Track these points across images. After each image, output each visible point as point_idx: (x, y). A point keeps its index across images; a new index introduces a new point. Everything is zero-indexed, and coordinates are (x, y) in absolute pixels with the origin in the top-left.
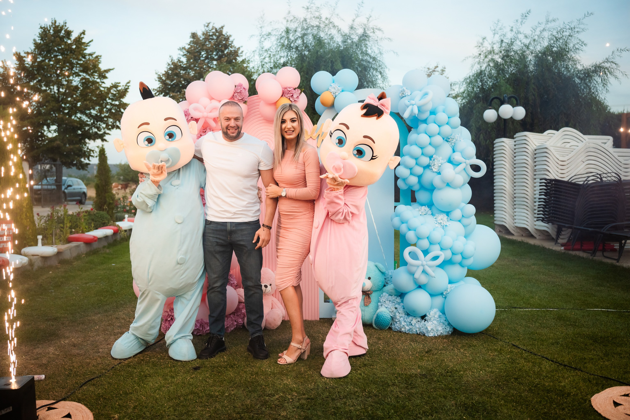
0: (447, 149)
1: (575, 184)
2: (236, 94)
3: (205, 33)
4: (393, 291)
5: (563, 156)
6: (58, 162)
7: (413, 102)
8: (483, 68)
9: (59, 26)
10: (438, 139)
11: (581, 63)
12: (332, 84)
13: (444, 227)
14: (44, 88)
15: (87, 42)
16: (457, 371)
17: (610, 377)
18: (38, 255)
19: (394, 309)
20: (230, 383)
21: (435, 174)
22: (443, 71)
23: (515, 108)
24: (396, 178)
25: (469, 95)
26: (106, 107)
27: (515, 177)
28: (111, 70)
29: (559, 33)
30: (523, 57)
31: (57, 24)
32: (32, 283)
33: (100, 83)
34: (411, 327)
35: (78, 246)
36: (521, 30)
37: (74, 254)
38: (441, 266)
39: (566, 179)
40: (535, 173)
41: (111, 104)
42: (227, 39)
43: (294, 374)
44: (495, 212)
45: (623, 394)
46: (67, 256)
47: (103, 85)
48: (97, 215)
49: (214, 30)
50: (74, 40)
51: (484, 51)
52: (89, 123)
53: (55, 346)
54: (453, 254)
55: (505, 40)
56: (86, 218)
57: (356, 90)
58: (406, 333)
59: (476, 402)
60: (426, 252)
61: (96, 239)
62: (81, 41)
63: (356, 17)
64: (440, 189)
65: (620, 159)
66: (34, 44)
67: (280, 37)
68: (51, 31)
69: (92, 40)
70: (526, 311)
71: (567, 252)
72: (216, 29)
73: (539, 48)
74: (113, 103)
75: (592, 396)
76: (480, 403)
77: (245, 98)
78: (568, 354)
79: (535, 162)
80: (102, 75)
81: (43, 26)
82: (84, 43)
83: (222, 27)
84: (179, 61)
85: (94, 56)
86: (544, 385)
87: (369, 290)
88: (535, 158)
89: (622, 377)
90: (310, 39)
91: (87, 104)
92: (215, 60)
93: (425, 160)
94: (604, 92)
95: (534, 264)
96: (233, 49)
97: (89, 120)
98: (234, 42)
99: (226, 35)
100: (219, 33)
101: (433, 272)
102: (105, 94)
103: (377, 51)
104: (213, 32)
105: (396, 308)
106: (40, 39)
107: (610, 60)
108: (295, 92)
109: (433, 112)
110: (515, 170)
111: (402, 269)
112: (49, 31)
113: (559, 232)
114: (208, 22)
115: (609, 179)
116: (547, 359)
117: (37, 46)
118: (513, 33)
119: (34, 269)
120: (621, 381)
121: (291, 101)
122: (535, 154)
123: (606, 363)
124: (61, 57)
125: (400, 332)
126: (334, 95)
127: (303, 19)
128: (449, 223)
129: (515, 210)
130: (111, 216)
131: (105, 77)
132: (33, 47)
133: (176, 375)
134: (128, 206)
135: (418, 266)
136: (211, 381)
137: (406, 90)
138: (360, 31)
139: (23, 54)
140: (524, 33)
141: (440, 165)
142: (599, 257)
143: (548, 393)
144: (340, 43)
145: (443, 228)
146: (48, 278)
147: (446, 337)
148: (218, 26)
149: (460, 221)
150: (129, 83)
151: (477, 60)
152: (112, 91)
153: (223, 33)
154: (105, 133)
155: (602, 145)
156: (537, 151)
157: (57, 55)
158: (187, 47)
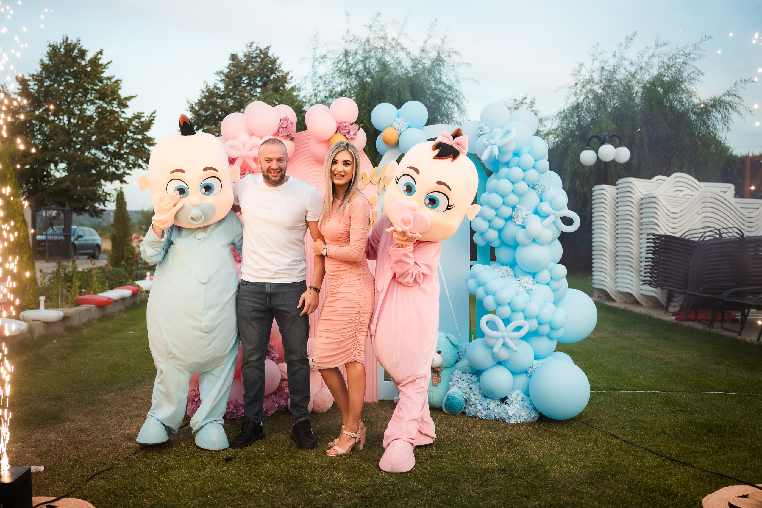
0: (533, 198)
1: (688, 241)
2: (281, 129)
3: (248, 54)
4: (467, 368)
5: (675, 207)
7: (493, 141)
8: (580, 101)
9: (71, 43)
10: (522, 186)
11: (698, 96)
12: (397, 119)
13: (529, 291)
14: (52, 118)
15: (105, 63)
16: (542, 465)
17: (725, 474)
18: (40, 321)
19: (468, 390)
20: (269, 477)
21: (519, 227)
22: (532, 103)
23: (618, 149)
24: (472, 232)
25: (563, 132)
26: (126, 142)
27: (617, 232)
28: (133, 97)
29: (671, 60)
30: (628, 88)
31: (69, 42)
32: (31, 354)
33: (120, 113)
34: (488, 411)
35: (88, 310)
36: (626, 56)
37: (84, 319)
38: (525, 338)
39: (678, 235)
40: (641, 227)
41: (133, 138)
42: (274, 62)
43: (345, 467)
44: (593, 273)
45: (741, 494)
46: (75, 322)
47: (123, 115)
48: (113, 272)
49: (258, 52)
50: (89, 61)
51: (582, 81)
52: (105, 161)
53: (57, 431)
54: (540, 324)
55: (606, 68)
56: (99, 275)
57: (425, 125)
58: (482, 419)
59: (564, 503)
60: (507, 321)
61: (110, 302)
62: (97, 63)
63: (429, 38)
64: (524, 246)
65: (742, 211)
66: (41, 65)
67: (337, 61)
68: (62, 50)
69: (111, 62)
70: (628, 394)
71: (679, 322)
72: (260, 50)
73: (647, 78)
74: (135, 136)
75: (703, 497)
76: (569, 504)
77: (292, 134)
78: (677, 446)
79: (642, 214)
80: (123, 104)
81: (52, 44)
82: (101, 65)
83: (268, 48)
84: (216, 88)
85: (113, 80)
86: (647, 483)
87: (438, 366)
88: (642, 209)
89: (740, 474)
90: (373, 63)
91: (103, 138)
92: (259, 87)
93: (507, 211)
94: (725, 131)
95: (639, 337)
96: (281, 74)
97: (105, 157)
98: (282, 66)
99: (272, 58)
100: (264, 54)
101: (516, 345)
102: (125, 126)
103: (453, 79)
104: (257, 54)
105: (470, 389)
106: (48, 59)
107: (732, 93)
108: (352, 128)
109: (516, 154)
110: (617, 223)
111: (478, 342)
112: (59, 49)
113: (670, 298)
114: (251, 42)
115: (730, 235)
116: (652, 452)
117: (45, 67)
118: (616, 59)
119: (35, 337)
120: (739, 479)
121: (347, 139)
122: (642, 204)
123: (722, 457)
124: (72, 81)
126: (399, 132)
127: (365, 40)
128: (535, 287)
129: (617, 271)
130: (129, 274)
131: (126, 106)
132: (39, 69)
133: (204, 467)
135: (497, 339)
136: (245, 475)
137: (484, 126)
138: (433, 55)
139: (27, 77)
140: (630, 59)
141: (524, 216)
142: (717, 329)
143: (651, 493)
144: (409, 69)
145: (528, 293)
146: (52, 348)
147: (531, 424)
148: (263, 47)
149: (548, 284)
150: (154, 113)
151: (573, 91)
152: (134, 123)
153: (269, 55)
154: (125, 173)
155: (721, 194)
156: (644, 201)
157: (69, 79)
158: (226, 71)
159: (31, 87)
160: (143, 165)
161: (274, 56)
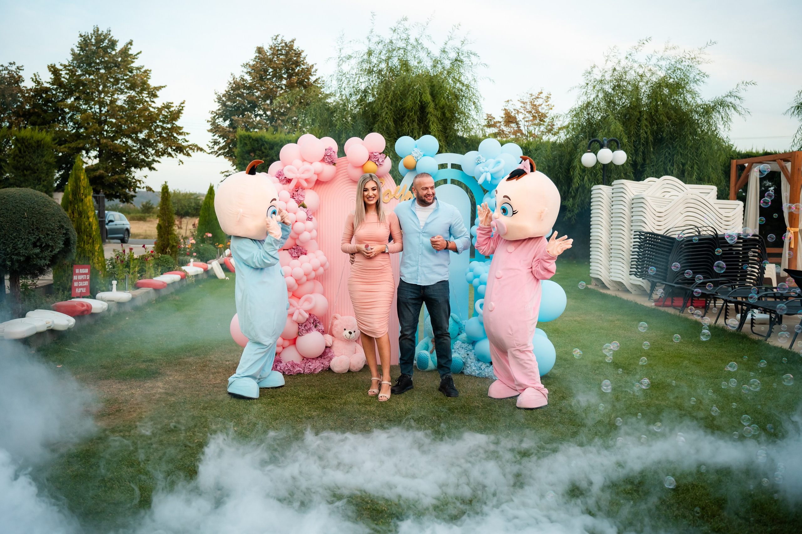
1: (669, 238)
2: (326, 157)
3: (273, 47)
4: (465, 339)
5: (660, 207)
6: (102, 194)
7: (487, 169)
8: (591, 99)
9: (102, 34)
11: (701, 97)
12: (415, 149)
14: (84, 107)
15: (135, 53)
18: (114, 301)
19: (466, 355)
22: (548, 97)
23: (615, 152)
25: (573, 129)
26: (155, 130)
27: (612, 227)
28: (162, 87)
30: (636, 88)
31: (100, 33)
32: (113, 328)
33: (150, 103)
34: (480, 371)
35: (148, 292)
37: (145, 301)
39: (661, 233)
40: (632, 224)
41: (163, 128)
42: (298, 55)
44: (591, 264)
46: (139, 303)
47: (153, 105)
48: (162, 259)
49: (283, 44)
50: (120, 51)
51: (592, 81)
52: (135, 148)
56: (153, 262)
57: (436, 154)
58: (476, 376)
61: (166, 285)
62: (127, 53)
63: (449, 40)
65: (720, 210)
66: (72, 54)
67: (361, 60)
68: (93, 41)
69: (141, 52)
71: (657, 308)
72: (286, 43)
73: (654, 79)
74: (165, 125)
77: (335, 160)
79: (632, 212)
80: (153, 94)
81: (83, 35)
82: (131, 55)
83: (293, 41)
84: (242, 79)
85: (142, 70)
88: (632, 208)
90: (395, 62)
91: (134, 127)
92: (284, 79)
94: (727, 130)
95: (618, 320)
96: (305, 67)
97: (135, 145)
98: (306, 59)
99: (297, 51)
100: (289, 47)
102: (155, 116)
103: (470, 78)
105: (468, 354)
106: (79, 49)
107: (734, 94)
108: (381, 157)
110: (612, 220)
111: (474, 319)
112: (90, 40)
113: (653, 287)
114: (277, 35)
115: (706, 233)
117: (76, 57)
119: (111, 315)
121: (377, 165)
122: (633, 204)
124: (102, 71)
125: (471, 376)
126: (416, 159)
127: (389, 41)
129: (611, 263)
130: (175, 260)
131: (155, 96)
132: (70, 58)
134: (188, 248)
137: (482, 157)
138: (453, 55)
139: (58, 67)
142: (686, 314)
144: (429, 68)
146: (127, 323)
148: (288, 40)
150: (183, 103)
151: (584, 90)
152: (163, 112)
153: (294, 48)
154: (154, 160)
155: (703, 195)
156: (635, 201)
157: (99, 69)
158: (252, 63)
160: (173, 153)
161: (299, 49)
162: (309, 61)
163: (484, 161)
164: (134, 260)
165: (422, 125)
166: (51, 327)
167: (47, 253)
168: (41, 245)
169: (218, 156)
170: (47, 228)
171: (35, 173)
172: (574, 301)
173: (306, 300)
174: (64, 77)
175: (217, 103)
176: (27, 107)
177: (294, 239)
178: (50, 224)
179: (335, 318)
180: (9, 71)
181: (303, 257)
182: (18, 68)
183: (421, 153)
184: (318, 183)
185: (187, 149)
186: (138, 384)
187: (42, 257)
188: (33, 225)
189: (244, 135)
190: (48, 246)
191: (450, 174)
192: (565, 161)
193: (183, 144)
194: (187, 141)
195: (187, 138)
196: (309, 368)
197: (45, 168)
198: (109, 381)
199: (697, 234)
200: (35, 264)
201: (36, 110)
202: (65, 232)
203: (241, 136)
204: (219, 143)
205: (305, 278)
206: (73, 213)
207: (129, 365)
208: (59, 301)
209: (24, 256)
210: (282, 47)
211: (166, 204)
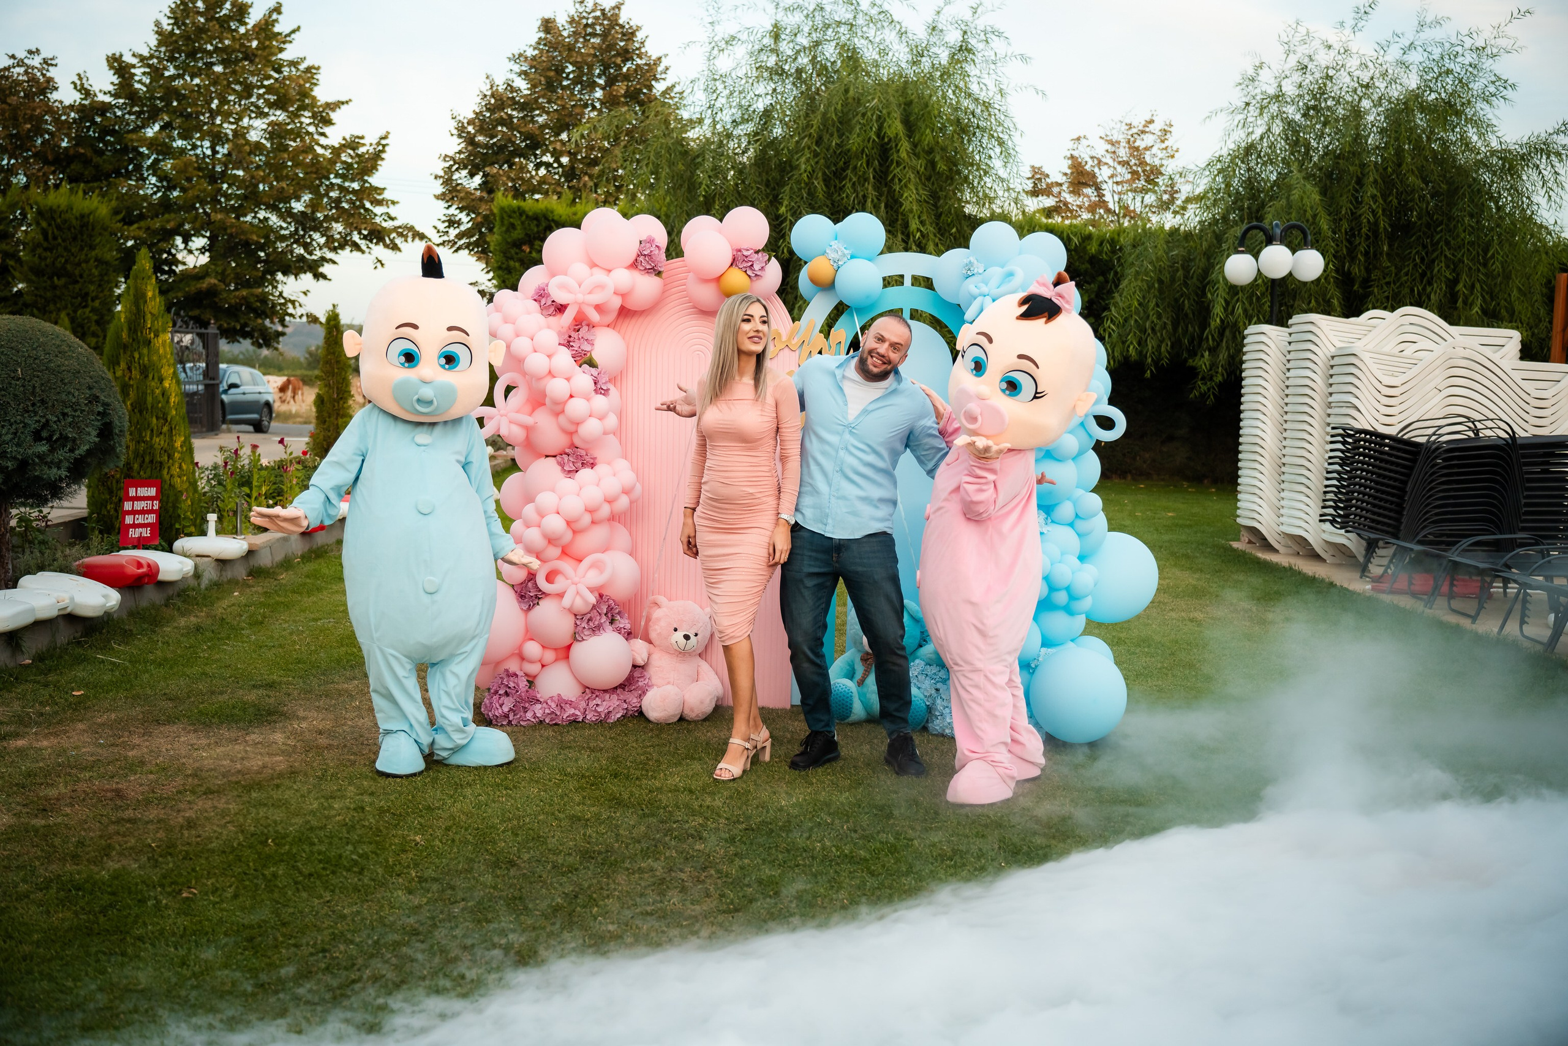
1: (1409, 443)
2: (641, 258)
3: (576, 19)
5: (1392, 375)
6: (212, 330)
7: (985, 290)
8: (1255, 138)
11: (1499, 134)
12: (832, 243)
14: (179, 143)
15: (287, 31)
18: (210, 557)
19: (933, 692)
22: (1165, 132)
23: (1299, 253)
26: (327, 195)
27: (1286, 417)
28: (343, 103)
29: (1446, 57)
30: (1357, 113)
32: (203, 614)
33: (316, 137)
36: (1353, 47)
37: (279, 557)
39: (1392, 432)
40: (1329, 411)
41: (341, 188)
42: (629, 35)
44: (1239, 496)
46: (265, 560)
47: (323, 141)
49: (598, 13)
50: (255, 26)
51: (1258, 98)
52: (283, 232)
53: (284, 732)
54: (1050, 586)
55: (1311, 68)
56: (299, 475)
57: (882, 253)
62: (270, 30)
65: (1526, 385)
66: (157, 32)
67: (757, 47)
69: (298, 29)
71: (1375, 595)
72: (603, 10)
73: (1395, 92)
74: (347, 184)
77: (659, 264)
79: (1331, 385)
80: (322, 117)
82: (279, 34)
83: (618, 7)
84: (510, 87)
85: (302, 67)
88: (1331, 376)
90: (830, 52)
91: (283, 188)
92: (599, 87)
94: (1554, 207)
96: (643, 62)
97: (284, 225)
98: (646, 44)
99: (627, 27)
100: (610, 19)
102: (325, 163)
103: (993, 89)
105: (937, 690)
106: (172, 21)
108: (758, 259)
113: (1371, 548)
115: (1492, 433)
117: (165, 38)
118: (1332, 54)
119: (203, 586)
121: (749, 276)
122: (1332, 367)
124: (218, 69)
125: (943, 736)
126: (835, 265)
127: (815, 6)
131: (328, 122)
132: (153, 41)
137: (977, 262)
138: (954, 37)
139: (128, 59)
140: (1361, 52)
142: (1437, 610)
144: (904, 65)
146: (233, 605)
149: (1071, 525)
150: (385, 137)
151: (1241, 117)
152: (344, 157)
153: (621, 22)
154: (323, 259)
155: (1487, 351)
156: (1337, 361)
157: (213, 64)
158: (530, 53)
159: (137, 78)
160: (363, 244)
161: (632, 23)
162: (652, 50)
163: (981, 271)
164: (262, 468)
165: (885, 189)
166: (69, 610)
167: (61, 454)
168: (51, 436)
169: (456, 251)
170: (64, 402)
171: (77, 282)
172: (1197, 576)
173: (594, 565)
174: (140, 82)
175: (455, 137)
176: (64, 144)
177: (571, 434)
178: (69, 393)
179: (656, 604)
180: (28, 67)
181: (585, 473)
182: (45, 61)
183: (846, 252)
184: (625, 313)
185: (393, 235)
186: (233, 735)
187: (52, 462)
188: (33, 393)
189: (509, 206)
190: (64, 438)
191: (908, 297)
192: (1196, 268)
193: (384, 224)
194: (392, 219)
195: (393, 211)
196: (596, 711)
197: (95, 272)
198: (175, 728)
199: (1471, 434)
200: (37, 477)
201: (82, 151)
202: (101, 409)
203: (502, 209)
204: (459, 223)
205: (587, 519)
206: (129, 369)
207: (221, 693)
208: (90, 555)
209: (15, 458)
210: (597, 18)
211: (334, 353)
